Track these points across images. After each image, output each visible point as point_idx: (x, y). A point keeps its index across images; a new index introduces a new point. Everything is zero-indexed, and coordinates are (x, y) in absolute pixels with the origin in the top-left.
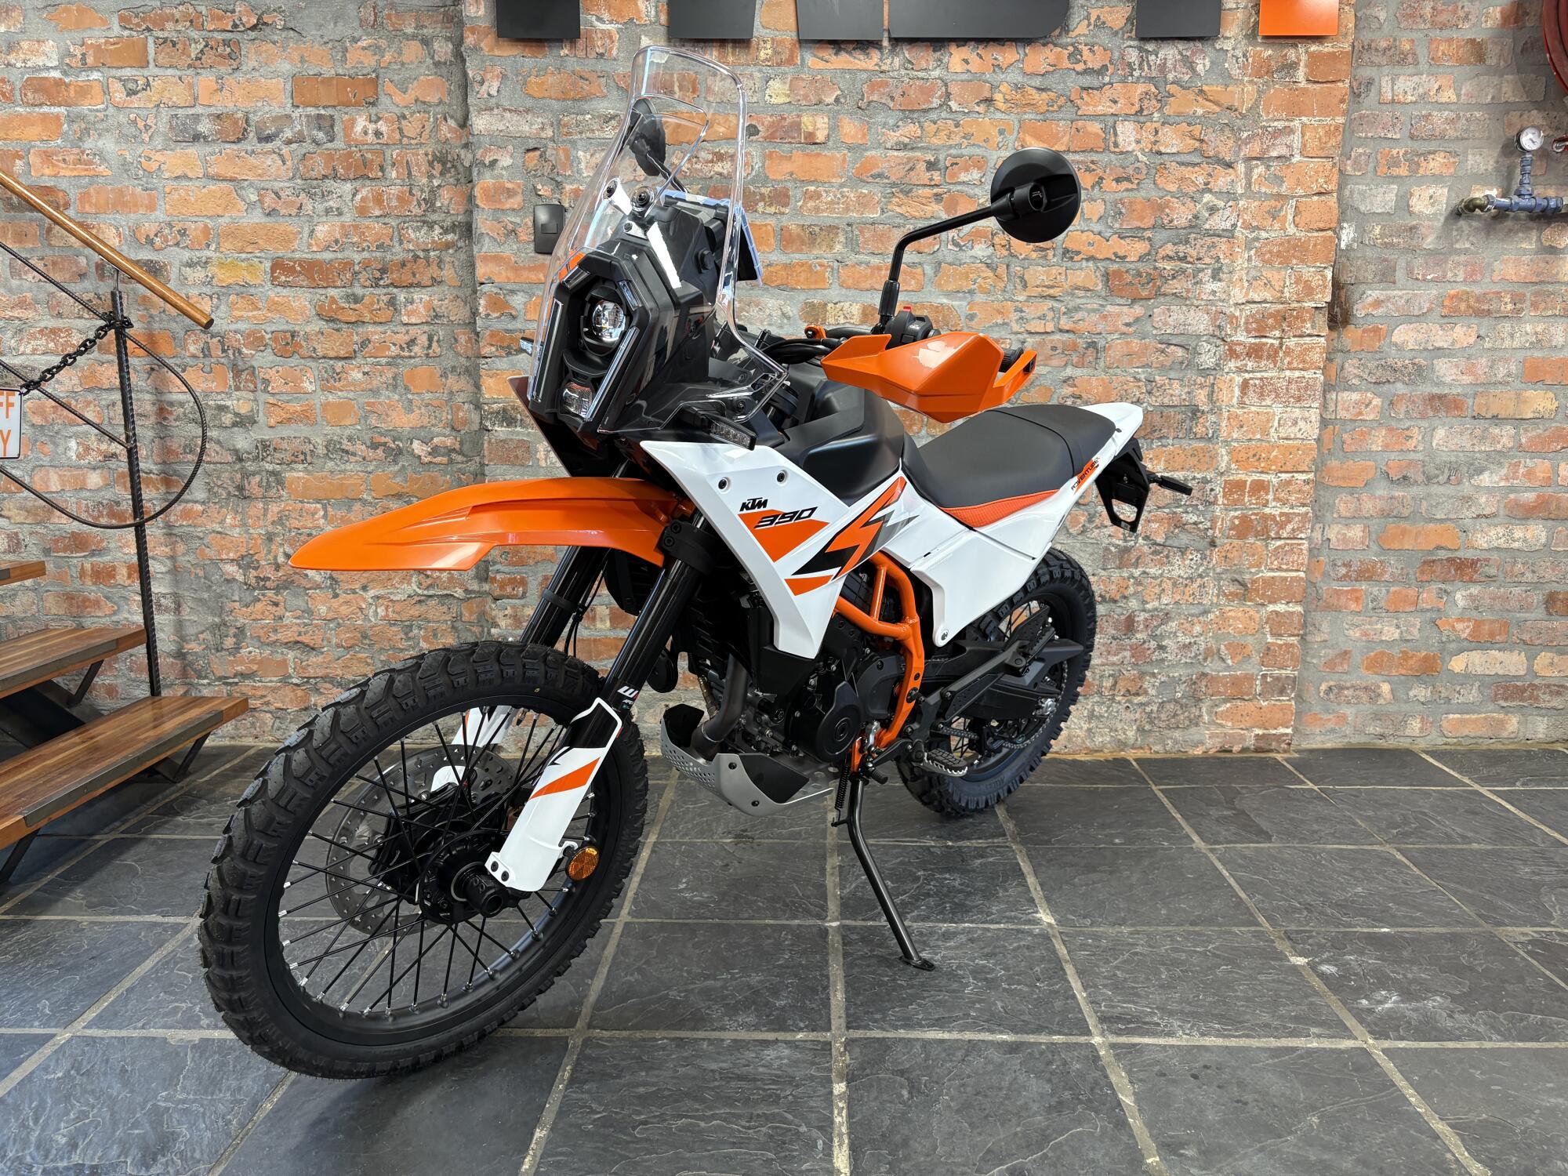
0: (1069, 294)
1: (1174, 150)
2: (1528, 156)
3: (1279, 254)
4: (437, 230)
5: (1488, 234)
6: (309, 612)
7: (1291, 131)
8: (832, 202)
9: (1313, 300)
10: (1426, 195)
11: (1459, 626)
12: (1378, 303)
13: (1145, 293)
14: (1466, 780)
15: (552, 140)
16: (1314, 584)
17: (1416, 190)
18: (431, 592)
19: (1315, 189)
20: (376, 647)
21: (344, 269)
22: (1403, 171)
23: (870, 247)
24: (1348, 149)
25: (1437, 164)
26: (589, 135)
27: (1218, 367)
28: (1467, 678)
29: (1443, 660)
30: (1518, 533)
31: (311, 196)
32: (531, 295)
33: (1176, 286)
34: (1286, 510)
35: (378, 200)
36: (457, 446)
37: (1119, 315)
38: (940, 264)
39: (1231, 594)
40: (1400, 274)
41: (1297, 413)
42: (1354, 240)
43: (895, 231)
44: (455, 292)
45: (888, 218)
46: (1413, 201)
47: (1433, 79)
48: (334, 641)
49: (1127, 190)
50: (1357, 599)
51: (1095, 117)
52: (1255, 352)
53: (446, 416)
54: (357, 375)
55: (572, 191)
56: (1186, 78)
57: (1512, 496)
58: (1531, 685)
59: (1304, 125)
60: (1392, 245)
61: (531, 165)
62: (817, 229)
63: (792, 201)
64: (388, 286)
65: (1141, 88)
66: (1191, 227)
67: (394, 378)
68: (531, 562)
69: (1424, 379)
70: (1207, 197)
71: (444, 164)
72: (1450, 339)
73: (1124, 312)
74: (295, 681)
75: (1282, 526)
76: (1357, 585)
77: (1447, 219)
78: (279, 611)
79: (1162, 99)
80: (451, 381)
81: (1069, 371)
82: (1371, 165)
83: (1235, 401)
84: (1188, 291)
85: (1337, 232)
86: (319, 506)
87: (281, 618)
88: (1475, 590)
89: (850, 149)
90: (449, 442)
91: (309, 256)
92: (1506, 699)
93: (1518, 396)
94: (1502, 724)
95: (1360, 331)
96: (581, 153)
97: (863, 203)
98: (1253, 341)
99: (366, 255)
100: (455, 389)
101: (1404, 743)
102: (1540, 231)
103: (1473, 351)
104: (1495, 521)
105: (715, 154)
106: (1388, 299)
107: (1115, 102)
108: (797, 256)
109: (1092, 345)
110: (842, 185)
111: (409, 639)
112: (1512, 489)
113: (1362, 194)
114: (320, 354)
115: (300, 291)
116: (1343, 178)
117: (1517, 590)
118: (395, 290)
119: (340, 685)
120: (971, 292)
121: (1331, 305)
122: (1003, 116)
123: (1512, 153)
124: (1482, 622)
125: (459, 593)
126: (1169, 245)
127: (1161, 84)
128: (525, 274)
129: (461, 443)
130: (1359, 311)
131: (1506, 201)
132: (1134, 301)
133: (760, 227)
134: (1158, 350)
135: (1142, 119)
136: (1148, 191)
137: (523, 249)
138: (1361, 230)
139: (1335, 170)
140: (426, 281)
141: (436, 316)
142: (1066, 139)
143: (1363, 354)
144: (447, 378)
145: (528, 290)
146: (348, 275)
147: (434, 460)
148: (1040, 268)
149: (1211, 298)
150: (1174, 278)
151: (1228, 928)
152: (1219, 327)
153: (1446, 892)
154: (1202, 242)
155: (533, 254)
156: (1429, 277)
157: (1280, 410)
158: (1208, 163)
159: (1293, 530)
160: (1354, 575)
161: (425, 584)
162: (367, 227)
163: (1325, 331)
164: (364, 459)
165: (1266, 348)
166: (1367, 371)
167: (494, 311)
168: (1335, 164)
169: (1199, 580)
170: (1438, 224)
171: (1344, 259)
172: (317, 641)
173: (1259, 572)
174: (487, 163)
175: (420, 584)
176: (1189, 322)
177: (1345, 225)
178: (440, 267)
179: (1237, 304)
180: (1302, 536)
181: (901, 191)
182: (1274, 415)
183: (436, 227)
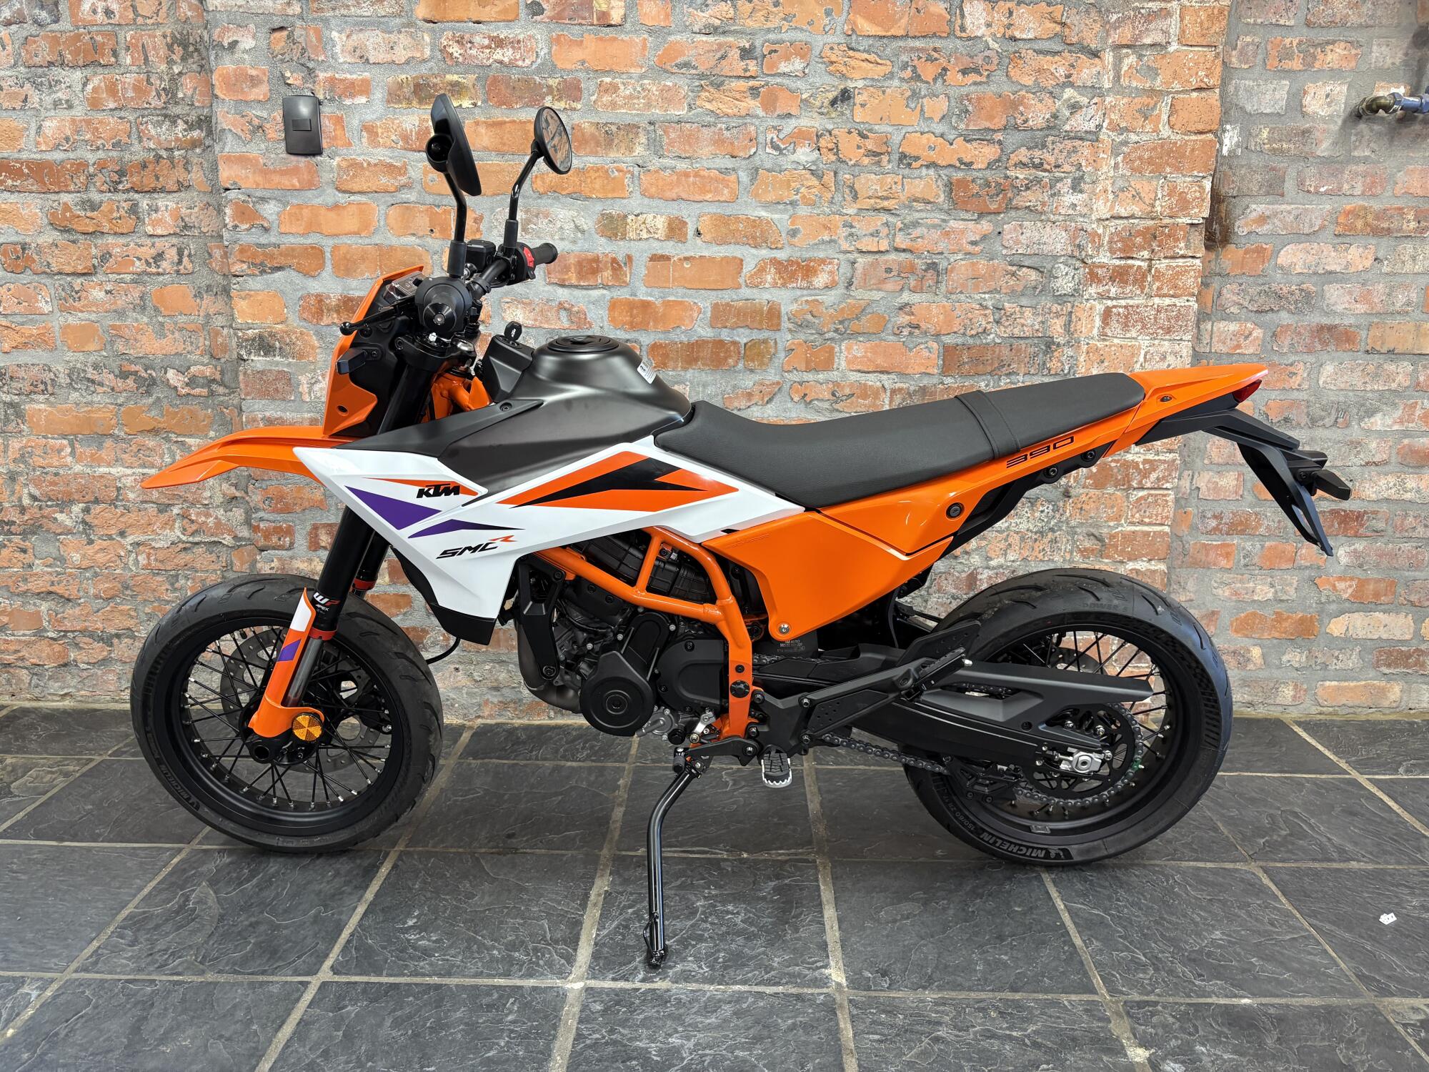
0: (905, 207)
1: (1031, 36)
3: (1150, 161)
4: (181, 125)
5: (1391, 140)
6: (62, 560)
7: (1167, 14)
8: (631, 97)
9: (1188, 215)
10: (1322, 93)
12: (1263, 219)
13: (993, 207)
14: (1343, 765)
15: (301, 17)
16: (1180, 538)
17: (1311, 87)
18: (197, 539)
19: (1194, 83)
20: (139, 598)
21: (77, 170)
22: (1296, 64)
23: (676, 150)
24: (1233, 36)
25: (1335, 56)
26: (343, 12)
27: (1076, 293)
28: (1347, 642)
29: (1321, 622)
30: (1411, 483)
31: (38, 86)
33: (1030, 198)
34: (1150, 457)
35: (112, 90)
36: (218, 377)
37: (963, 232)
38: (757, 170)
39: (1086, 550)
40: (1289, 185)
41: (1167, 346)
42: (1238, 145)
43: (704, 130)
44: (206, 199)
45: (697, 115)
46: (1307, 100)
48: (92, 591)
49: (975, 83)
50: (1227, 555)
52: (1119, 276)
53: (203, 342)
54: (98, 294)
55: (326, 80)
57: (1406, 441)
58: (1417, 650)
59: (1183, 8)
60: (1282, 151)
61: (278, 48)
62: (614, 128)
63: (585, 95)
64: (128, 191)
66: (1049, 128)
67: (141, 298)
68: (297, 508)
69: (1313, 308)
70: (1068, 93)
71: (185, 47)
72: (1343, 262)
73: (970, 228)
74: (50, 634)
75: (1145, 474)
76: (1229, 540)
77: (1345, 122)
78: (28, 558)
80: (208, 299)
81: (906, 297)
82: (1260, 57)
83: (1095, 332)
84: (1044, 204)
85: (1218, 134)
86: (65, 442)
87: (30, 566)
88: (1360, 545)
89: (651, 32)
90: (208, 371)
91: (38, 156)
92: (1389, 666)
93: (1418, 327)
94: (1383, 692)
95: (1241, 252)
96: (335, 34)
97: (668, 97)
98: (1118, 262)
99: (101, 154)
100: (211, 311)
101: (1274, 713)
103: (1369, 276)
104: (1387, 468)
105: (492, 39)
106: (1275, 214)
108: (592, 159)
109: (933, 266)
110: (642, 77)
111: (175, 590)
112: (1406, 434)
113: (1249, 91)
114: (55, 269)
115: (30, 198)
116: (1227, 72)
117: (1407, 546)
118: (136, 196)
119: (101, 639)
120: (793, 203)
121: (1208, 221)
123: (1424, 44)
124: (1367, 581)
125: (228, 540)
126: (1023, 150)
128: (276, 178)
129: (222, 373)
130: (1241, 228)
131: (1415, 100)
132: (981, 215)
134: (1008, 273)
136: (999, 85)
137: (272, 149)
138: (1247, 134)
139: (1219, 62)
140: (171, 185)
141: (186, 227)
142: (904, 21)
143: (1244, 279)
144: (202, 299)
145: (282, 198)
146: (83, 178)
147: (193, 392)
148: (873, 176)
149: (1070, 212)
150: (1028, 188)
151: (1055, 996)
152: (1079, 246)
153: (1321, 940)
154: (1061, 146)
155: (285, 155)
156: (1322, 190)
157: (1147, 343)
158: (1070, 52)
159: (1158, 479)
160: (1225, 528)
161: (190, 531)
162: (100, 122)
163: (1202, 252)
164: (113, 389)
165: (1132, 271)
166: (1248, 298)
167: (242, 222)
168: (1218, 54)
169: (1050, 534)
170: (1335, 127)
171: (1225, 168)
172: (72, 591)
173: (1119, 525)
174: (226, 45)
175: (185, 530)
176: (1044, 240)
177: (1228, 127)
178: (186, 169)
179: (1100, 220)
180: (1168, 485)
181: (712, 84)
182: (1140, 348)
183: (179, 121)
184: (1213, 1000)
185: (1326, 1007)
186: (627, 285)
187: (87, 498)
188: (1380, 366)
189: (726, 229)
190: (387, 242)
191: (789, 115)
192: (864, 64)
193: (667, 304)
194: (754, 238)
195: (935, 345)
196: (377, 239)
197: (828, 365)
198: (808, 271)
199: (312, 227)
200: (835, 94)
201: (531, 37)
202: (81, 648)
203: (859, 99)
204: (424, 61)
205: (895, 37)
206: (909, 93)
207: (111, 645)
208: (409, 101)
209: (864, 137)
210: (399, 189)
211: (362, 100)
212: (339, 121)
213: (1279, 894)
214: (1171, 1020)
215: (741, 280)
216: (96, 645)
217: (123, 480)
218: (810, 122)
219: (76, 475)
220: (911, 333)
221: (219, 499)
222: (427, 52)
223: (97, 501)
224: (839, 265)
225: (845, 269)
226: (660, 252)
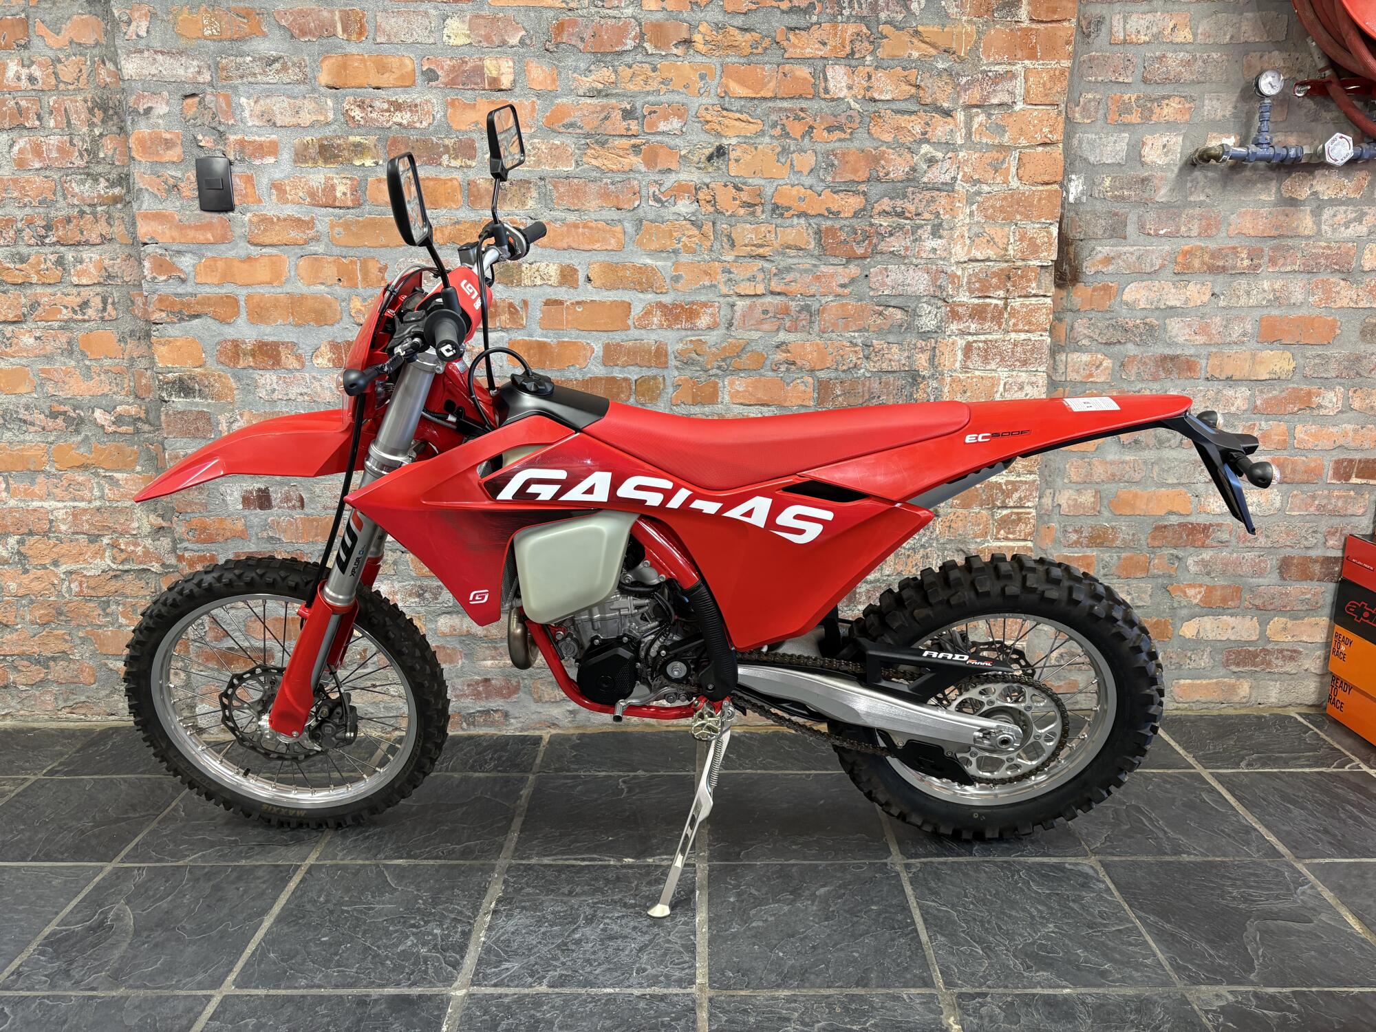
0: (779, 253)
1: (888, 97)
2: (1267, 101)
3: (1002, 209)
4: (103, 183)
5: (1224, 186)
7: (1011, 76)
9: (1038, 258)
10: (1159, 143)
11: (1191, 592)
12: (1108, 260)
13: (860, 251)
14: (1191, 760)
15: (211, 84)
16: (1044, 551)
17: (1148, 139)
18: (127, 567)
19: (1039, 138)
20: (73, 623)
21: (7, 225)
22: (1135, 118)
23: (565, 203)
24: (1076, 95)
26: (250, 79)
27: (939, 330)
28: (1198, 643)
29: (1173, 624)
30: (1252, 497)
32: (201, 256)
33: (896, 244)
34: (1012, 478)
35: (37, 151)
36: (143, 415)
37: (832, 276)
38: (641, 221)
40: (1131, 229)
41: (1024, 376)
42: (1083, 193)
43: (590, 184)
44: (128, 251)
45: (584, 171)
46: (1146, 150)
47: (1167, 17)
48: (28, 618)
49: (840, 140)
50: (1088, 566)
51: (803, 60)
52: (978, 313)
53: (128, 383)
54: (28, 340)
55: (237, 142)
56: (900, 17)
58: (1264, 650)
59: (1026, 69)
60: (1123, 198)
61: (190, 114)
63: (479, 154)
64: (54, 244)
65: (851, 29)
66: (908, 180)
67: (69, 343)
68: (221, 539)
69: (1156, 340)
70: (925, 148)
71: (105, 111)
72: (1183, 298)
73: (839, 272)
75: (1008, 494)
76: (1089, 552)
77: (1181, 170)
79: (876, 40)
80: (131, 344)
81: (782, 336)
82: (1101, 112)
83: (958, 365)
84: (907, 249)
85: (1064, 187)
88: (1207, 555)
89: (538, 96)
90: (133, 410)
92: (1238, 665)
93: (1253, 356)
94: (1233, 689)
95: (1089, 290)
96: (243, 100)
97: (557, 154)
98: (976, 301)
99: (28, 210)
100: (135, 355)
102: (1280, 182)
103: (1207, 310)
105: (391, 103)
106: (1119, 255)
107: (824, 44)
109: (806, 308)
110: (532, 136)
111: (107, 615)
113: (1091, 143)
116: (1070, 126)
117: (1250, 556)
118: (62, 249)
119: (38, 662)
120: (675, 252)
121: (1055, 262)
122: (704, 59)
123: (1251, 98)
124: (1214, 587)
125: (156, 567)
126: (886, 200)
127: (873, 24)
128: (191, 233)
129: (147, 412)
130: (1089, 268)
131: (1243, 150)
132: (849, 260)
133: (445, 182)
134: (875, 312)
135: (854, 63)
136: (862, 141)
137: (185, 205)
138: (1091, 183)
139: (1061, 119)
140: (94, 238)
141: (109, 277)
142: (772, 85)
143: (1093, 314)
144: (126, 343)
145: (197, 249)
146: (12, 233)
147: (119, 430)
148: (748, 226)
149: (931, 256)
150: (891, 235)
151: (897, 991)
152: (940, 287)
153: (1143, 930)
154: (921, 196)
155: (199, 212)
156: (1161, 232)
157: (1006, 374)
158: (925, 111)
159: (1020, 498)
160: (1085, 541)
161: (119, 559)
162: (27, 181)
163: (1052, 290)
164: (44, 429)
165: (990, 309)
166: (1097, 331)
167: (160, 274)
168: (1060, 113)
169: (922, 552)
170: (1172, 174)
171: (1072, 213)
172: (10, 618)
173: (985, 541)
174: (141, 111)
175: (114, 558)
176: (907, 282)
177: (1073, 177)
178: (109, 224)
179: (959, 262)
180: (1030, 504)
181: (597, 142)
182: (999, 379)
183: (101, 179)
184: (1038, 990)
185: (1137, 997)
186: (524, 327)
187: (22, 530)
188: (1219, 391)
189: (615, 276)
190: (298, 291)
191: (669, 170)
192: (737, 123)
193: (561, 344)
194: (640, 283)
195: (810, 380)
196: (288, 288)
197: (712, 398)
198: (691, 313)
199: (226, 278)
200: (711, 150)
201: (427, 101)
202: (20, 671)
203: (733, 155)
204: (328, 124)
205: (765, 99)
206: (780, 149)
207: (48, 667)
208: (315, 161)
209: (739, 189)
210: (306, 243)
211: (271, 160)
212: (249, 180)
213: (1112, 886)
214: (997, 1011)
215: (630, 322)
216: (33, 668)
217: (55, 513)
218: (690, 176)
219: (11, 510)
220: (788, 370)
221: (146, 529)
222: (331, 116)
223: (31, 533)
224: (719, 308)
225: (725, 311)
226: (554, 297)
